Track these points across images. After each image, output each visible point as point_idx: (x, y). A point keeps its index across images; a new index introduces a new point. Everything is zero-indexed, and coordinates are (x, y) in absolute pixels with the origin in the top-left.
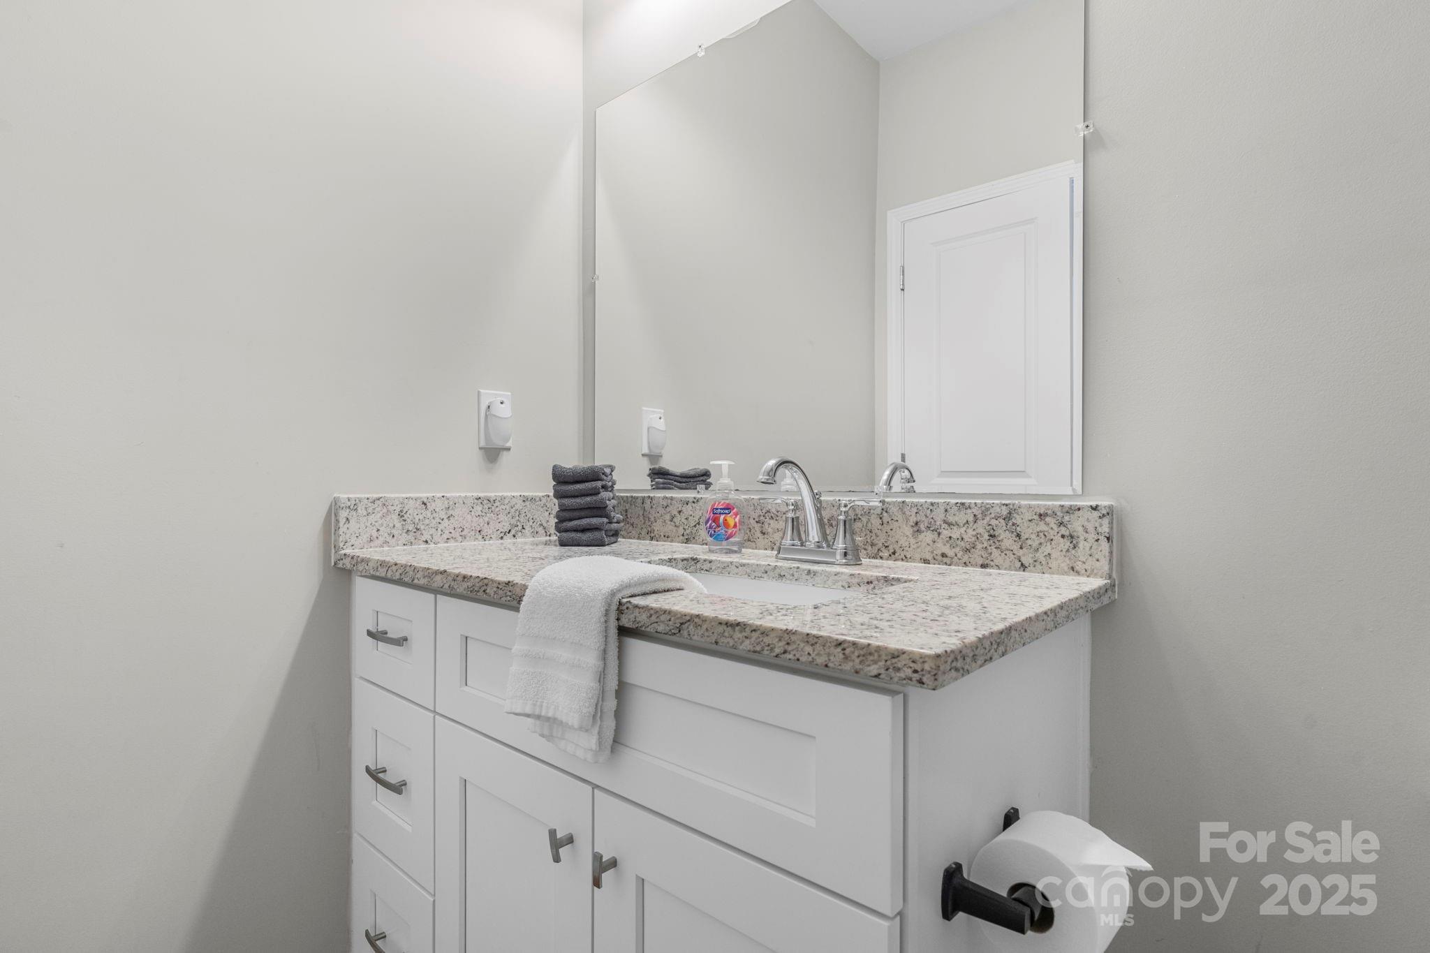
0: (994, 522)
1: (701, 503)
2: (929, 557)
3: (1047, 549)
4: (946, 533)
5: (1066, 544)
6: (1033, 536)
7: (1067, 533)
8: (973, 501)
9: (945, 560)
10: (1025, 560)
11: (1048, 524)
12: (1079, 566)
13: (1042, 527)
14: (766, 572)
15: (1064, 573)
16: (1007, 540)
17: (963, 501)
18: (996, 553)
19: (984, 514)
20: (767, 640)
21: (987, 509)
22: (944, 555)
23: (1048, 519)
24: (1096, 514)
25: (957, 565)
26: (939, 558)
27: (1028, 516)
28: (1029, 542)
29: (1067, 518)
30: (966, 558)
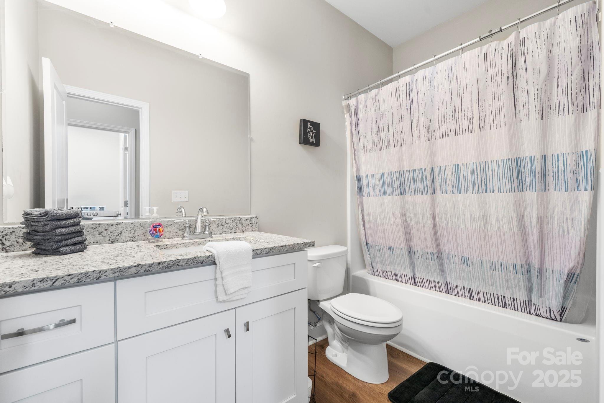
0: (237, 222)
1: (122, 225)
2: (221, 232)
3: (248, 227)
4: (226, 226)
5: (251, 225)
6: (245, 224)
7: (251, 223)
8: (232, 217)
9: (226, 233)
10: (244, 230)
11: (248, 221)
12: (253, 230)
13: (247, 222)
14: (193, 244)
15: (251, 231)
16: (240, 226)
17: (230, 217)
18: (237, 229)
19: (235, 220)
20: (290, 247)
21: (235, 219)
22: (225, 232)
23: (248, 220)
24: (256, 218)
25: (229, 233)
26: (224, 232)
27: (244, 220)
28: (244, 226)
29: (251, 220)
30: (231, 232)
